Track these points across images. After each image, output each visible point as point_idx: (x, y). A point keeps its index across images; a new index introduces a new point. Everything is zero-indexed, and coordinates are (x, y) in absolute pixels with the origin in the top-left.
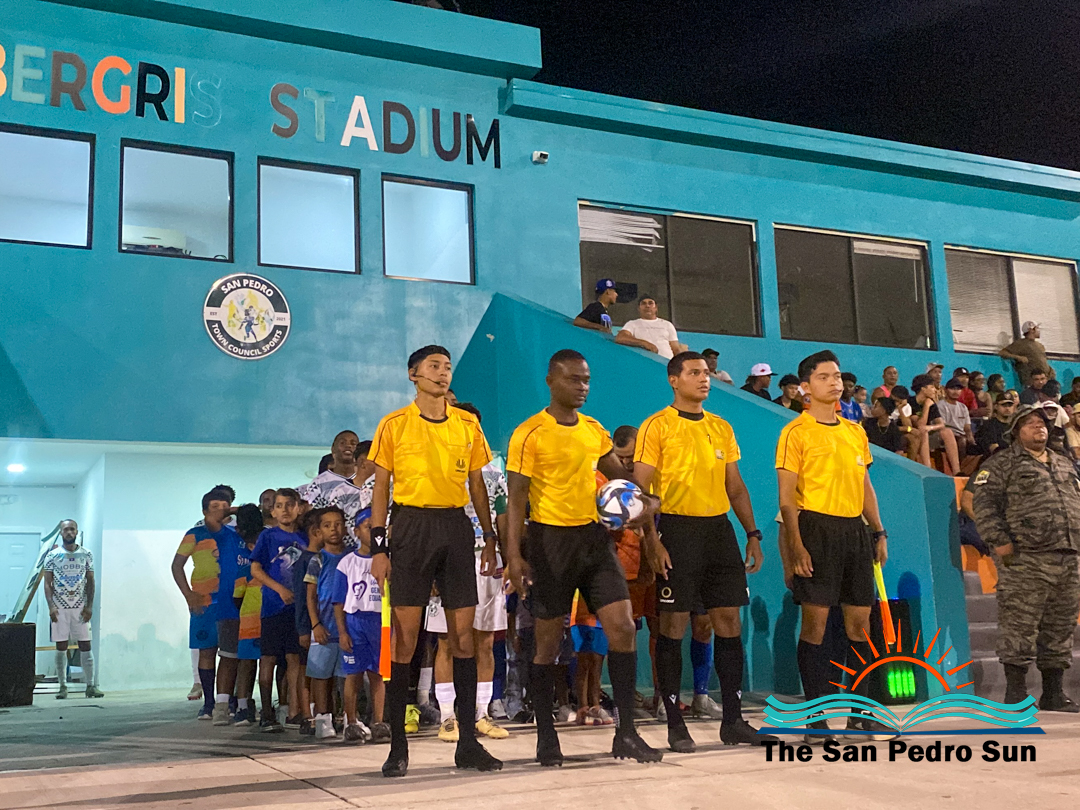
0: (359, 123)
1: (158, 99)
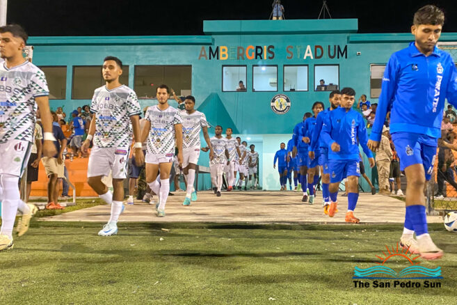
0: (308, 53)
1: (260, 55)
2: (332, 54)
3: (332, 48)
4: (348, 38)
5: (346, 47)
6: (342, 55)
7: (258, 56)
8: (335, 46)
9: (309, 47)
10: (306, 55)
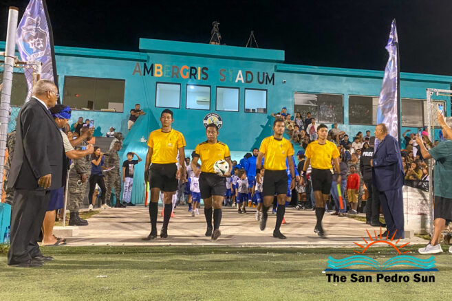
0: (240, 77)
1: (194, 75)
2: (261, 80)
3: (261, 74)
4: (276, 67)
5: (273, 75)
6: (270, 82)
7: (193, 76)
8: (264, 73)
9: (240, 72)
10: (238, 79)
